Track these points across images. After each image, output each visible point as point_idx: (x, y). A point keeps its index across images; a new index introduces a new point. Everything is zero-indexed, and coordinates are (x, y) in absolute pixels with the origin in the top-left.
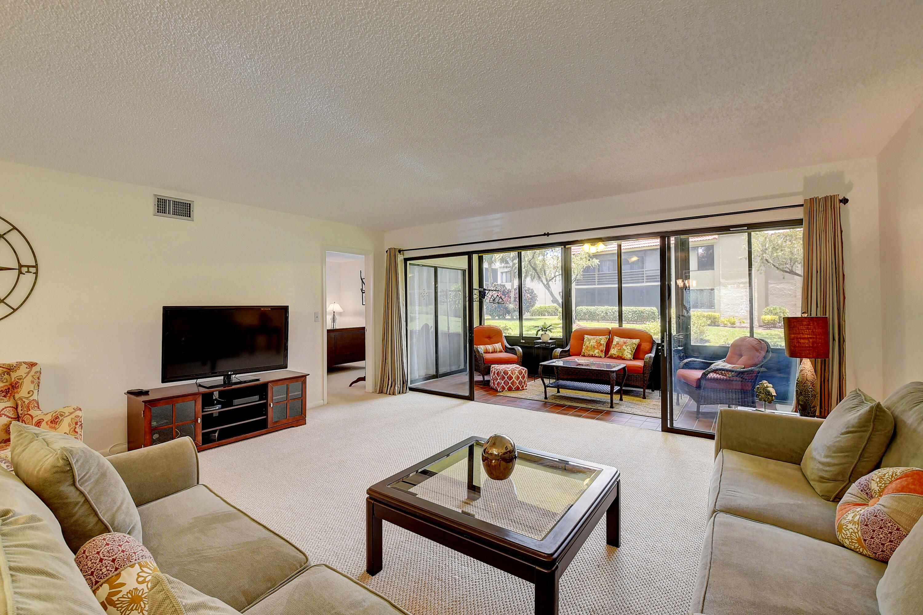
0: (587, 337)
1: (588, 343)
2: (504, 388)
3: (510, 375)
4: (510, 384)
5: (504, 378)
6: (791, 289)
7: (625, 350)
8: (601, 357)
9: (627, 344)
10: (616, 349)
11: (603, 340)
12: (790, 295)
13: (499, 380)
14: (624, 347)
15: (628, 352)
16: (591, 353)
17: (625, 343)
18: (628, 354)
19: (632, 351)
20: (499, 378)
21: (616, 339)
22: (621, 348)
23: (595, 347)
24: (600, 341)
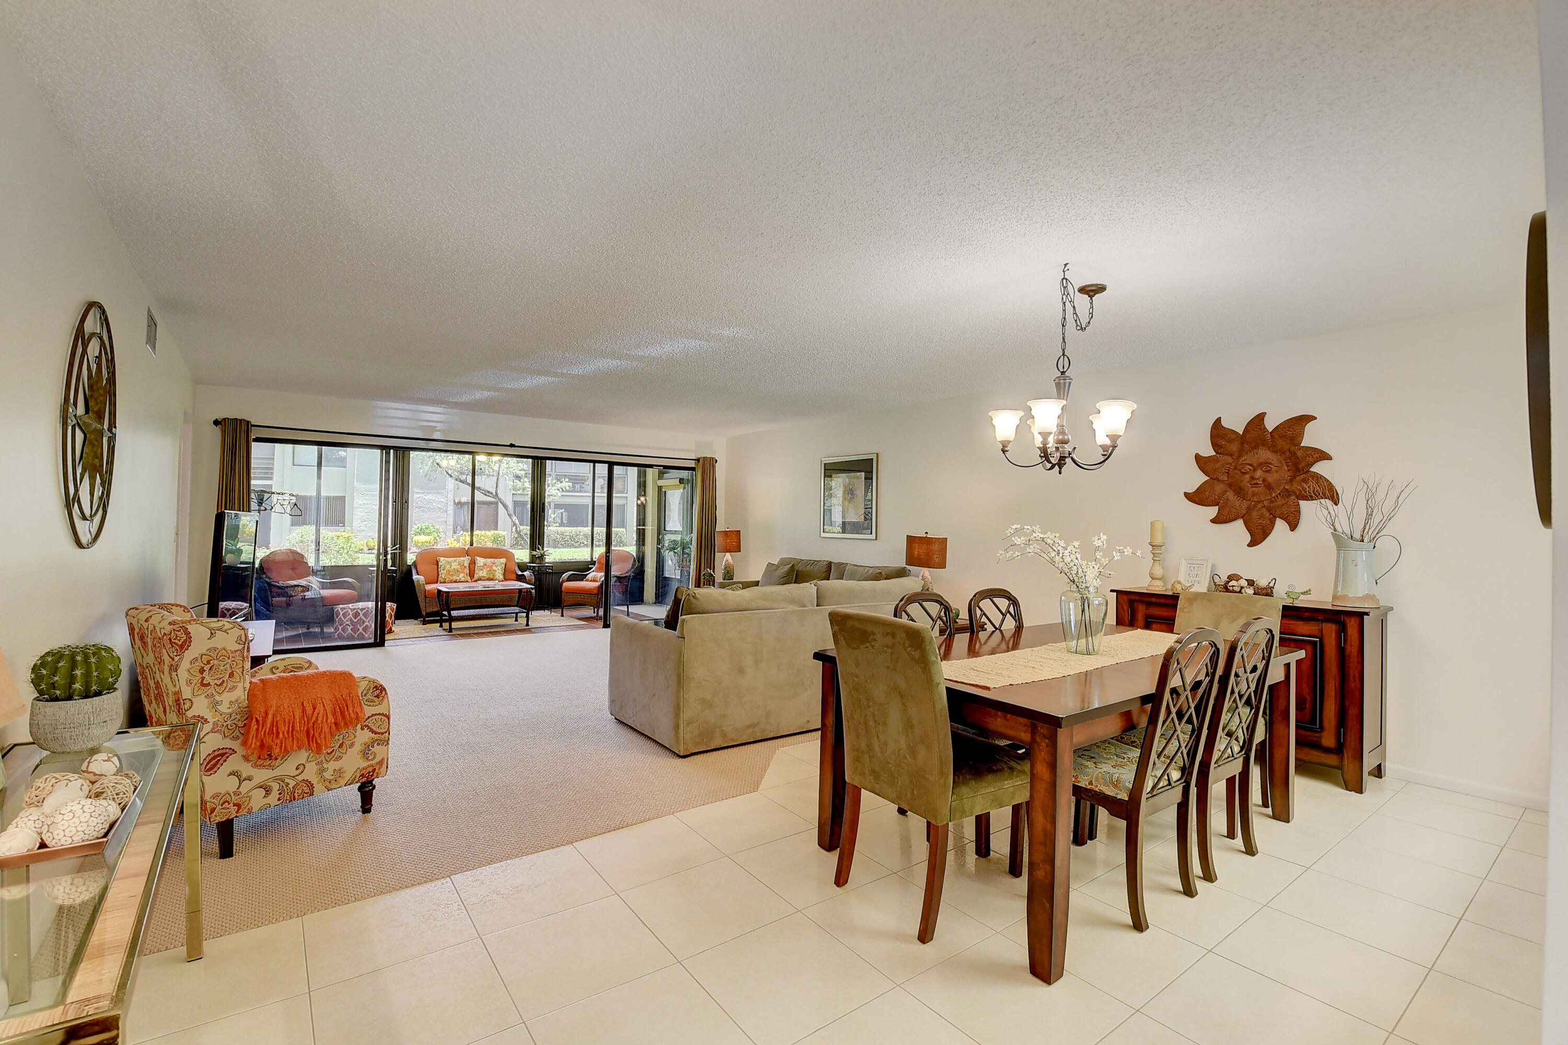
0: (443, 560)
6: (442, 502)
7: (493, 571)
8: (467, 582)
9: (496, 564)
10: (485, 570)
11: (466, 560)
12: (440, 509)
14: (494, 568)
15: (499, 573)
16: (455, 578)
17: (493, 563)
18: (499, 575)
19: (503, 570)
21: (480, 561)
22: (488, 569)
23: (458, 571)
24: (462, 564)
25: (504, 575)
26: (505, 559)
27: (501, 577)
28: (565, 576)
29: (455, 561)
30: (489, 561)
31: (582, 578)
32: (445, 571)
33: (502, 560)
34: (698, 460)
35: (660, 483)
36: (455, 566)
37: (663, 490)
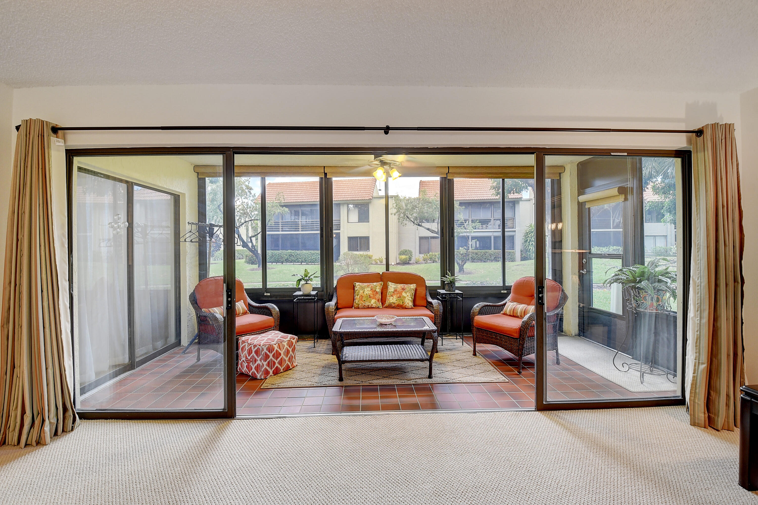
0: (359, 285)
1: (361, 292)
2: (267, 372)
3: (277, 351)
4: (277, 365)
5: (267, 356)
7: (405, 297)
8: (378, 308)
9: (406, 290)
10: (393, 297)
11: (378, 286)
13: (259, 362)
14: (404, 294)
15: (408, 300)
16: (367, 304)
17: (403, 289)
18: (408, 302)
19: (412, 298)
20: (259, 359)
21: (392, 286)
22: (398, 295)
23: (370, 297)
24: (374, 289)
25: (414, 301)
26: (415, 285)
27: (410, 304)
28: (477, 306)
29: (368, 286)
30: (400, 286)
31: (497, 310)
32: (358, 297)
33: (412, 285)
34: (699, 133)
35: (582, 198)
36: (368, 291)
37: (587, 207)
